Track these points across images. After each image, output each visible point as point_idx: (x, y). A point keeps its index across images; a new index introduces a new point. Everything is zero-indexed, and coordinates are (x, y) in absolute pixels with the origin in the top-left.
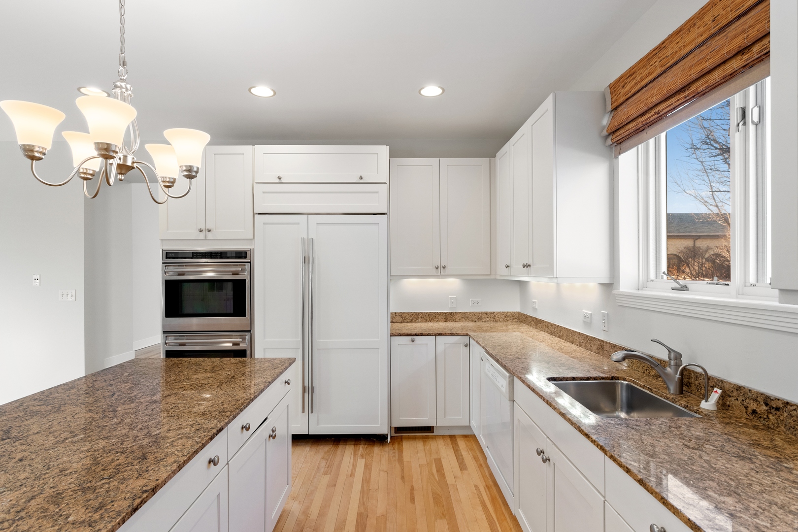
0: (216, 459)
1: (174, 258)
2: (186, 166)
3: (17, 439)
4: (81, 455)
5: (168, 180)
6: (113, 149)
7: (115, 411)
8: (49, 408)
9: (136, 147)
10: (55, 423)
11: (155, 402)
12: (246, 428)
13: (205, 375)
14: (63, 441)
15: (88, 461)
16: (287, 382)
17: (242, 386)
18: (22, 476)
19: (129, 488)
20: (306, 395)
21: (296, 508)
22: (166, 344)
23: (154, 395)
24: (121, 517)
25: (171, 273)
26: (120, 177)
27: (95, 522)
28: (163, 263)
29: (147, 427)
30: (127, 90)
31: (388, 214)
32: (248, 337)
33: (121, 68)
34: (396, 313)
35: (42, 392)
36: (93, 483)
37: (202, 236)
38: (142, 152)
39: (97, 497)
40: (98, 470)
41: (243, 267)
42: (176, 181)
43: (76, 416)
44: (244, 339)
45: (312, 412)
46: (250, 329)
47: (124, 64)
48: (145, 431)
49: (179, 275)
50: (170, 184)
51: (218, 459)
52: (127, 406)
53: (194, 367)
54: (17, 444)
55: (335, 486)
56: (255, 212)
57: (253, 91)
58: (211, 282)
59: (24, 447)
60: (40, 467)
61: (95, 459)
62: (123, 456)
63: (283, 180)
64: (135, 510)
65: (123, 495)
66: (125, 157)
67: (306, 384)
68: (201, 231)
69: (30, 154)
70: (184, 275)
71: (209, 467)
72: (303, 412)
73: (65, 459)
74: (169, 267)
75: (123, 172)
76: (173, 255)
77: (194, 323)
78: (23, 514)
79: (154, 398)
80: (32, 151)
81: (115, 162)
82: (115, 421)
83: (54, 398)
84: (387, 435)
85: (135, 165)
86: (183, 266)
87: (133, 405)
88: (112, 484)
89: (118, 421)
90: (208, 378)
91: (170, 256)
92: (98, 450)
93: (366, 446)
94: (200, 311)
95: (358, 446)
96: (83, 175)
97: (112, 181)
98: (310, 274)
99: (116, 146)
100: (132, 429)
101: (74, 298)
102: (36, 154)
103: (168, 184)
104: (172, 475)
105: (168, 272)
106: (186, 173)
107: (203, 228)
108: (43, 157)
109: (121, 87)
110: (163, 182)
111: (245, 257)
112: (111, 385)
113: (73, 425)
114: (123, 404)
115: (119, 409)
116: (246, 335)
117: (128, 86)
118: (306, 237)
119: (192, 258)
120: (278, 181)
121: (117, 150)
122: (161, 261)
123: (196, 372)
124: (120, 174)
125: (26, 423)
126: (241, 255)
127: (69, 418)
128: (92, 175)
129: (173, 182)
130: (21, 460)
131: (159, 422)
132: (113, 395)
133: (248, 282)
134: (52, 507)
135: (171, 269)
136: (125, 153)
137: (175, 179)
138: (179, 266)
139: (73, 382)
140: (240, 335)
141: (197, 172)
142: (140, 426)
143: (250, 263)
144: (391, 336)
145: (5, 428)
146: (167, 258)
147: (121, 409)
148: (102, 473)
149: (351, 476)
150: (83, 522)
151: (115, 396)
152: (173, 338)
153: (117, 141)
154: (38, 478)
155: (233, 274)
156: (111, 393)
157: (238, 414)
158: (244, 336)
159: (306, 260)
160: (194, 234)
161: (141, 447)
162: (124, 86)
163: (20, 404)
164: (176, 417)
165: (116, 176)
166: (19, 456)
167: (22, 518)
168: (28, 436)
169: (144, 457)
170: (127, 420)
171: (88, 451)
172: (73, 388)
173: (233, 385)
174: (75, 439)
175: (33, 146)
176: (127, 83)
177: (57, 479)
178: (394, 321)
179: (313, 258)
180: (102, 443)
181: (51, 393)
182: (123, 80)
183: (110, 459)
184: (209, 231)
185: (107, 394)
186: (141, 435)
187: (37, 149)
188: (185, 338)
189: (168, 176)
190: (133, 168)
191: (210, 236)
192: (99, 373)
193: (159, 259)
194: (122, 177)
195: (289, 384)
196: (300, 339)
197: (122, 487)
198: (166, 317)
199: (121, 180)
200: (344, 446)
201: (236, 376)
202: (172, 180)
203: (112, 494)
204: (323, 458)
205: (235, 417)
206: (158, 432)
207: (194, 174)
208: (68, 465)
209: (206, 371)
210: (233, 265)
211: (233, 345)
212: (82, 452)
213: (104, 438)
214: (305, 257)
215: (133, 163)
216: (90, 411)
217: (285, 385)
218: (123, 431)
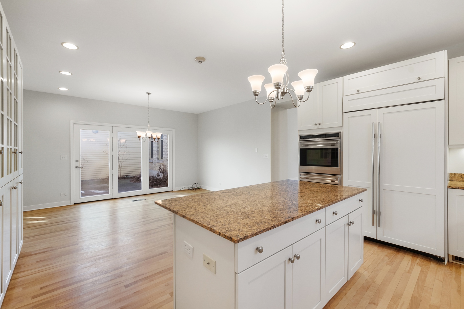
0: (320, 220)
1: (304, 138)
2: (307, 87)
3: (251, 195)
4: (269, 203)
5: (300, 96)
6: (280, 84)
7: (280, 193)
8: (260, 189)
9: (288, 84)
10: (262, 193)
11: (295, 193)
12: (335, 213)
13: (316, 188)
14: (264, 198)
15: (271, 205)
16: (361, 200)
17: (334, 195)
18: (253, 204)
19: (284, 215)
20: (375, 216)
21: (366, 274)
22: (300, 177)
23: (294, 191)
24: (281, 222)
25: (303, 145)
26: (282, 97)
27: (273, 221)
28: (299, 141)
29: (291, 200)
30: (285, 61)
31: (446, 99)
32: (339, 178)
33: (283, 53)
34: (455, 174)
35: (258, 185)
36: (273, 211)
37: (316, 127)
38: (290, 86)
39: (274, 215)
40: (274, 208)
41: (337, 141)
42: (304, 96)
43: (268, 192)
44: (337, 179)
45: (379, 226)
46: (340, 174)
47: (284, 51)
48: (291, 201)
49: (306, 146)
50: (301, 98)
51: (321, 220)
52: (284, 193)
53: (312, 185)
54: (251, 196)
55: (395, 273)
56: (344, 112)
57: (342, 47)
58: (321, 149)
59: (253, 197)
60: (257, 203)
61: (273, 205)
62: (282, 206)
63: (360, 92)
64: (286, 222)
65: (282, 217)
66: (284, 88)
67: (375, 209)
68: (316, 125)
69: (255, 94)
70: (308, 146)
71: (316, 223)
72: (373, 225)
73: (264, 203)
74: (302, 143)
75: (283, 95)
76: (303, 137)
77: (313, 169)
78: (253, 212)
79: (294, 192)
80: (256, 93)
81: (280, 91)
82: (280, 196)
83: (261, 187)
84: (444, 258)
85: (287, 91)
86: (308, 142)
87: (286, 193)
88: (278, 213)
89: (281, 196)
90: (317, 190)
91: (302, 138)
92: (274, 203)
93: (423, 260)
94: (315, 164)
95: (416, 258)
96: (270, 100)
97: (279, 98)
98: (378, 144)
99: (281, 83)
100: (286, 200)
101: (267, 157)
102: (257, 94)
103: (300, 98)
104: (300, 216)
105: (301, 145)
106: (307, 90)
107: (317, 123)
108: (259, 94)
109: (283, 61)
110: (298, 97)
111: (338, 136)
112: (279, 186)
113: (267, 194)
114: (283, 192)
115: (281, 193)
116: (338, 177)
117: (285, 59)
118: (375, 122)
119: (311, 138)
120: (357, 92)
121: (281, 85)
122: (298, 140)
123: (312, 187)
124: (282, 96)
125: (254, 191)
126: (336, 135)
127: (266, 193)
128: (273, 100)
129: (302, 97)
130: (253, 200)
131: (296, 200)
132: (279, 189)
133: (339, 149)
134: (261, 213)
135: (303, 143)
136: (284, 87)
137: (303, 95)
138: (306, 142)
139: (267, 183)
140: (335, 177)
141: (312, 89)
142: (289, 199)
143: (341, 139)
144: (448, 188)
145: (248, 192)
146: (301, 138)
147: (282, 193)
148: (275, 209)
149: (408, 273)
150: (270, 219)
151: (280, 189)
152: (303, 175)
153: (281, 82)
154: (257, 205)
155: (331, 145)
156: (279, 188)
157: (331, 204)
158: (337, 178)
159: (375, 136)
160: (313, 127)
161: (289, 205)
162: (284, 60)
163: (252, 186)
164: (303, 199)
165: (281, 97)
166: (252, 199)
167: (253, 213)
168: (254, 195)
169: (290, 208)
170: (284, 197)
171: (271, 202)
172: (267, 185)
173: (329, 194)
174: (267, 198)
175: (256, 91)
176: (285, 58)
177: (262, 207)
178: (453, 179)
179: (380, 134)
180: (276, 201)
181: (260, 185)
182: (283, 58)
183: (278, 206)
184: (320, 124)
185: (277, 188)
186: (289, 202)
187: (257, 92)
188: (309, 175)
189: (300, 95)
190: (287, 93)
191: (320, 127)
192: (275, 182)
193: (298, 139)
194: (283, 97)
195: (362, 202)
196: (371, 182)
197: (282, 214)
198: (300, 165)
199: (282, 98)
200: (404, 254)
201: (331, 191)
202: (302, 96)
203: (278, 215)
204: (387, 256)
205: (329, 205)
206: (295, 202)
207: (310, 89)
208: (265, 204)
209: (317, 187)
210: (332, 141)
211: (331, 181)
212: (269, 202)
213: (276, 200)
214: (374, 135)
215: (287, 90)
216: (272, 192)
217: (359, 202)
218: (283, 200)
